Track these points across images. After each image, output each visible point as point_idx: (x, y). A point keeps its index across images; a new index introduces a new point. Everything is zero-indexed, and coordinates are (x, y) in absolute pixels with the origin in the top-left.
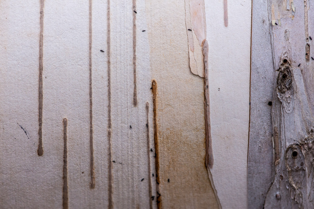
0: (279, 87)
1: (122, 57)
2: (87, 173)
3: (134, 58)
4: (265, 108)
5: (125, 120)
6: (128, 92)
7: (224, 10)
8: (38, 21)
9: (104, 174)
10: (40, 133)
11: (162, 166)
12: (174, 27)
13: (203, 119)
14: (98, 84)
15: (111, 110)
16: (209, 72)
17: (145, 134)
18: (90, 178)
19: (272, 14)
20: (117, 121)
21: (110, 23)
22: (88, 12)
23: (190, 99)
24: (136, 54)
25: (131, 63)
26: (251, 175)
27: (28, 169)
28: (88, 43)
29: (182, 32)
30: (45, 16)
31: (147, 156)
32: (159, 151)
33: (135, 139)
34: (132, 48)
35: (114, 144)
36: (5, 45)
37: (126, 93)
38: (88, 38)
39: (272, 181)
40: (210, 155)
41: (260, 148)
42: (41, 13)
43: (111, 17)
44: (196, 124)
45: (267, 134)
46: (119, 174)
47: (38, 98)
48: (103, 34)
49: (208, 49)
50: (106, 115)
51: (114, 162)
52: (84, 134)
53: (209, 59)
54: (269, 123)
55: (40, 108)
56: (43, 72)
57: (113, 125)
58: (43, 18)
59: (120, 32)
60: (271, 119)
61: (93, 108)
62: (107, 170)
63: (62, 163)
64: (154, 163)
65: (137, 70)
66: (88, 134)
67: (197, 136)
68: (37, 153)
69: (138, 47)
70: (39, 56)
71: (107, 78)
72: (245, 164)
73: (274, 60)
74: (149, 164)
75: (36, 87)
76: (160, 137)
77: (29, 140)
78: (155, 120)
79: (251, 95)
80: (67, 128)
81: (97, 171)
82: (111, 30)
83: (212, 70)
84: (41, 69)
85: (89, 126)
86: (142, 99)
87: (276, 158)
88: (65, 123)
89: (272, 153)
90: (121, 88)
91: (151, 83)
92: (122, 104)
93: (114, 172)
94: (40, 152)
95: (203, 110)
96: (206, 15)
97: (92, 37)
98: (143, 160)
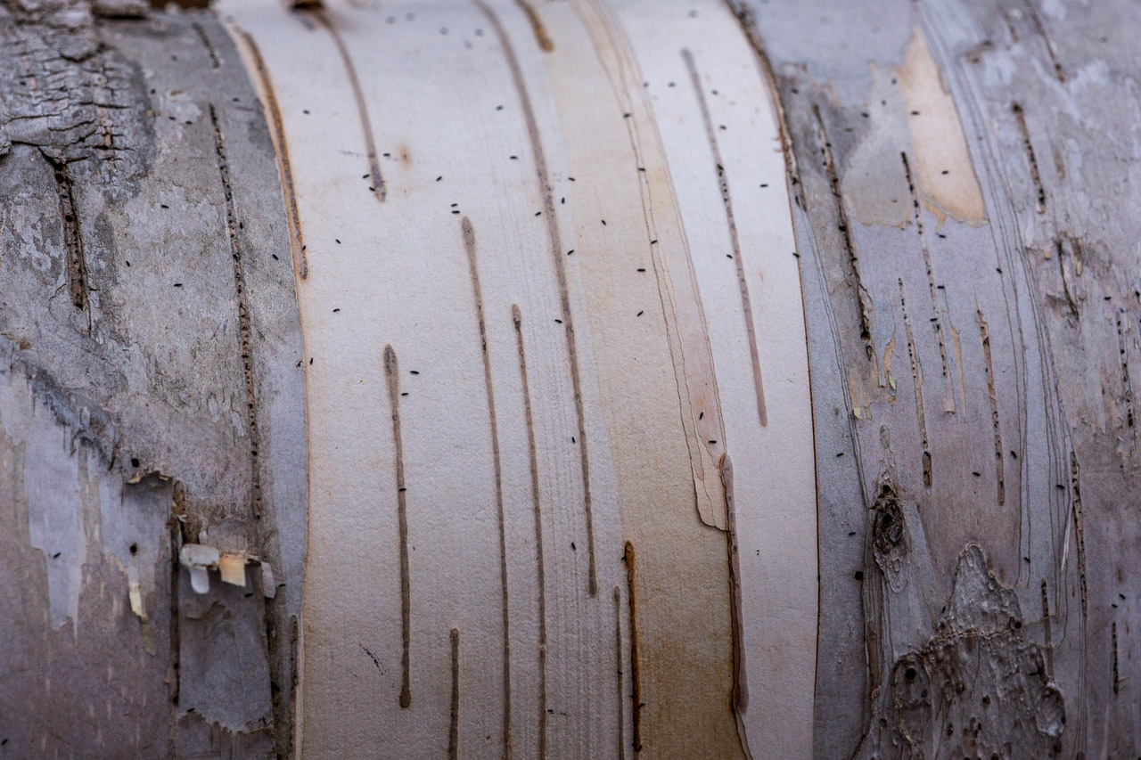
0: (878, 542)
1: (563, 498)
2: (497, 737)
3: (587, 499)
4: (847, 586)
5: (573, 625)
6: (579, 569)
7: (757, 392)
8: (390, 434)
9: (531, 737)
10: (405, 662)
11: (647, 715)
12: (661, 433)
13: (726, 615)
14: (518, 556)
15: (546, 606)
16: (737, 520)
17: (613, 653)
18: (503, 747)
19: (852, 395)
20: (558, 627)
21: (534, 431)
22: (487, 411)
23: (701, 576)
24: (590, 490)
25: (582, 509)
26: (821, 722)
27: (379, 737)
28: (494, 474)
29: (677, 442)
30: (402, 424)
31: (616, 696)
32: (641, 684)
33: (593, 663)
34: (581, 479)
35: (551, 677)
36: (328, 487)
37: (574, 571)
38: (493, 464)
39: (864, 732)
40: (741, 687)
41: (840, 667)
42: (395, 418)
43: (534, 418)
44: (714, 625)
45: (854, 637)
46: (559, 735)
47: (400, 590)
48: (520, 455)
49: (732, 473)
50: (535, 617)
51: (551, 711)
52: (493, 658)
53: (735, 492)
54: (858, 615)
55: (405, 611)
56: (409, 538)
57: (549, 636)
58: (398, 428)
59: (555, 447)
60: (862, 606)
61: (509, 604)
62: (537, 729)
63: (448, 720)
64: (630, 710)
65: (593, 523)
66: (500, 658)
67: (716, 649)
68: (398, 703)
69: (593, 476)
70: (397, 506)
71: (535, 543)
72: (810, 700)
73: (864, 489)
74: (620, 711)
75: (395, 568)
76: (643, 656)
77: (383, 677)
78: (632, 621)
79: (822, 561)
80: (459, 648)
81: (517, 733)
82: (537, 445)
83: (743, 515)
84: (403, 531)
85: (503, 641)
86: (606, 581)
87: (872, 683)
88: (454, 638)
89: (865, 675)
90: (563, 561)
91: (622, 547)
92: (568, 594)
93: (550, 732)
94: (405, 701)
95: (728, 595)
96: (722, 405)
97: (501, 461)
98: (609, 704)
